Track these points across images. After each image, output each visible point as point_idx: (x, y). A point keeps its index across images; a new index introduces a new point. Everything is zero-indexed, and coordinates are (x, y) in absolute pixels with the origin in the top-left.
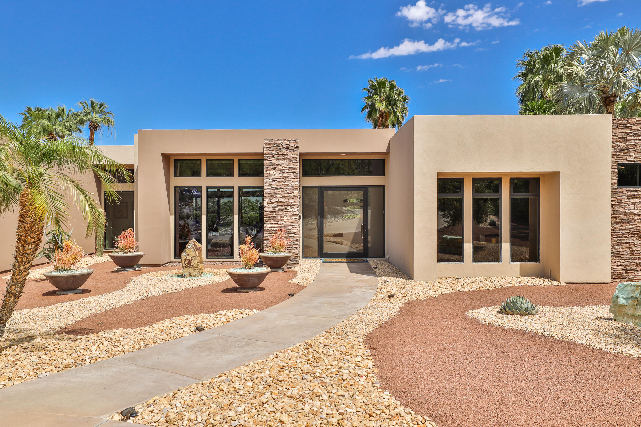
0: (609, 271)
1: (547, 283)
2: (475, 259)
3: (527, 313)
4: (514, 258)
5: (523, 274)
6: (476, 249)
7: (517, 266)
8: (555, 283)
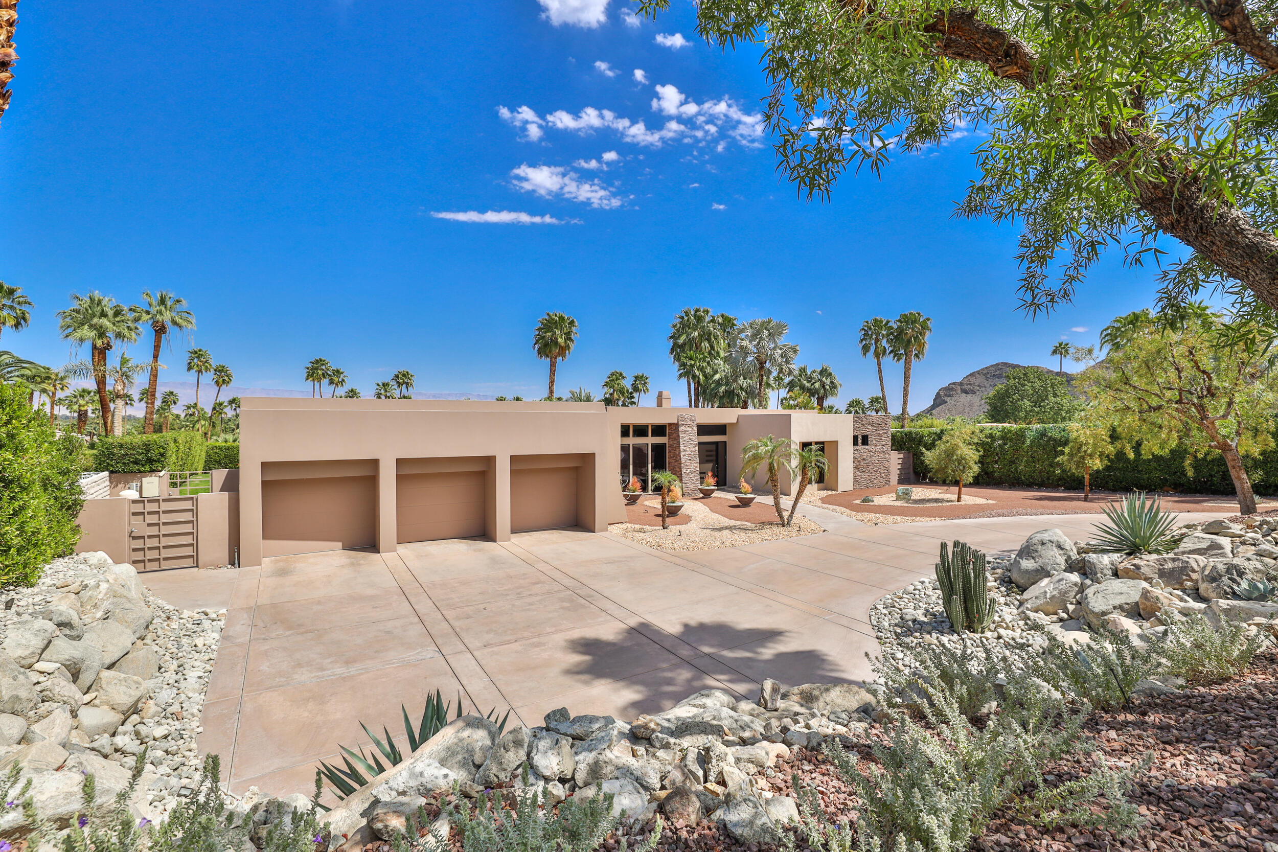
5: (819, 490)
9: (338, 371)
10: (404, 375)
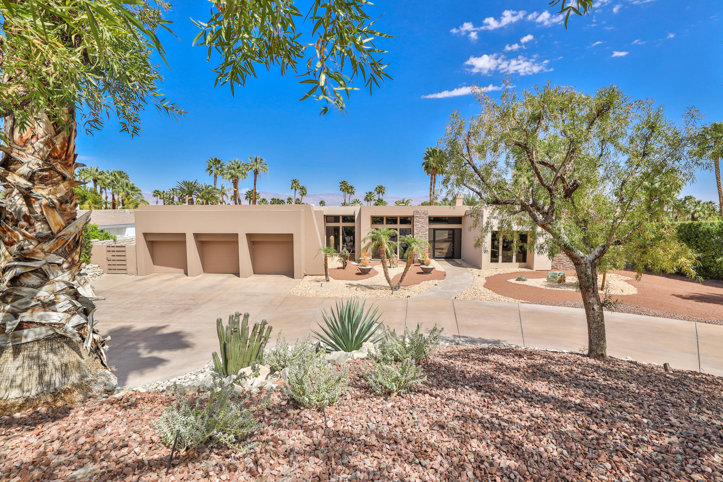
0: (550, 266)
1: (529, 270)
2: (503, 262)
3: (524, 280)
4: (517, 261)
5: (520, 267)
6: (503, 257)
7: (518, 263)
8: (531, 270)
9: (351, 187)
10: (380, 188)
